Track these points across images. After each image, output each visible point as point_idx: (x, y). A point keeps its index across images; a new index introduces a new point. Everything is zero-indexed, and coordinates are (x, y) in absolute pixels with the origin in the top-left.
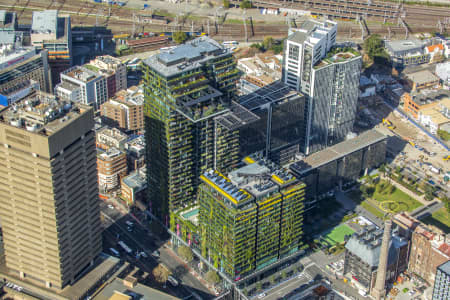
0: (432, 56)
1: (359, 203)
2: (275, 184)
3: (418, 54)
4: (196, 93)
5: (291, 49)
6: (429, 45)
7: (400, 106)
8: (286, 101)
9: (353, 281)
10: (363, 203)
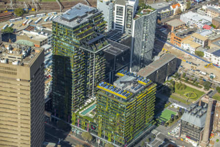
0: (175, 11)
1: (169, 97)
2: (142, 86)
3: (167, 10)
4: (89, 37)
5: (117, 9)
6: (172, 4)
7: (168, 41)
8: (122, 40)
9: (187, 139)
10: (171, 96)
